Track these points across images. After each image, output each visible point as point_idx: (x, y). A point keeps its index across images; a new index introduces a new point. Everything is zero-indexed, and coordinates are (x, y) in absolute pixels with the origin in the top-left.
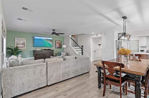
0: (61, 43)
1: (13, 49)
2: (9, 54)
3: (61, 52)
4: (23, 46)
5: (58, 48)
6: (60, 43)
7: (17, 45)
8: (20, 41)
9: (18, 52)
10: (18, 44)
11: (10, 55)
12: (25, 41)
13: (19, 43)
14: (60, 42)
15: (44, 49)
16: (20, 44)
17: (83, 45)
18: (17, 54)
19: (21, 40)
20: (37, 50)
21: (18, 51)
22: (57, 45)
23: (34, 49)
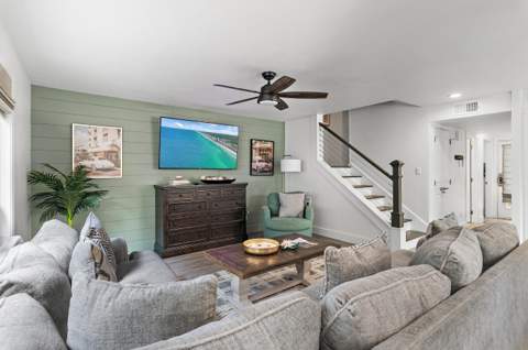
0: (272, 150)
1: (63, 180)
2: (40, 206)
3: (281, 195)
4: (107, 164)
5: (263, 172)
6: (268, 149)
7: (83, 159)
8: (95, 139)
9: (88, 194)
10: (84, 155)
11: (45, 209)
12: (119, 142)
13: (89, 150)
14: (269, 145)
15: (203, 178)
16: (95, 154)
17: (401, 160)
18: (80, 205)
19: (100, 136)
20: (175, 183)
21: (87, 190)
22: (257, 157)
23: (157, 178)
